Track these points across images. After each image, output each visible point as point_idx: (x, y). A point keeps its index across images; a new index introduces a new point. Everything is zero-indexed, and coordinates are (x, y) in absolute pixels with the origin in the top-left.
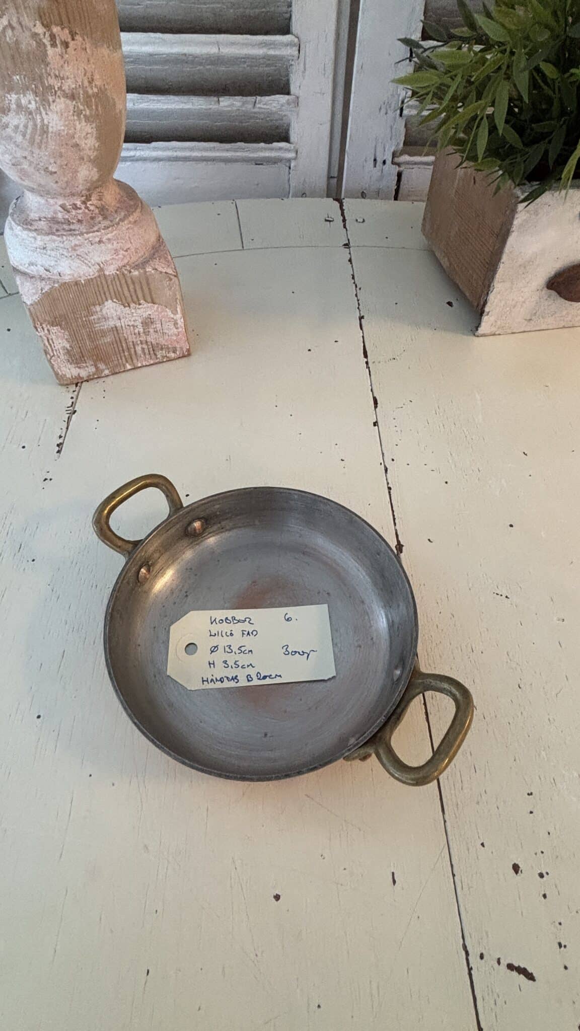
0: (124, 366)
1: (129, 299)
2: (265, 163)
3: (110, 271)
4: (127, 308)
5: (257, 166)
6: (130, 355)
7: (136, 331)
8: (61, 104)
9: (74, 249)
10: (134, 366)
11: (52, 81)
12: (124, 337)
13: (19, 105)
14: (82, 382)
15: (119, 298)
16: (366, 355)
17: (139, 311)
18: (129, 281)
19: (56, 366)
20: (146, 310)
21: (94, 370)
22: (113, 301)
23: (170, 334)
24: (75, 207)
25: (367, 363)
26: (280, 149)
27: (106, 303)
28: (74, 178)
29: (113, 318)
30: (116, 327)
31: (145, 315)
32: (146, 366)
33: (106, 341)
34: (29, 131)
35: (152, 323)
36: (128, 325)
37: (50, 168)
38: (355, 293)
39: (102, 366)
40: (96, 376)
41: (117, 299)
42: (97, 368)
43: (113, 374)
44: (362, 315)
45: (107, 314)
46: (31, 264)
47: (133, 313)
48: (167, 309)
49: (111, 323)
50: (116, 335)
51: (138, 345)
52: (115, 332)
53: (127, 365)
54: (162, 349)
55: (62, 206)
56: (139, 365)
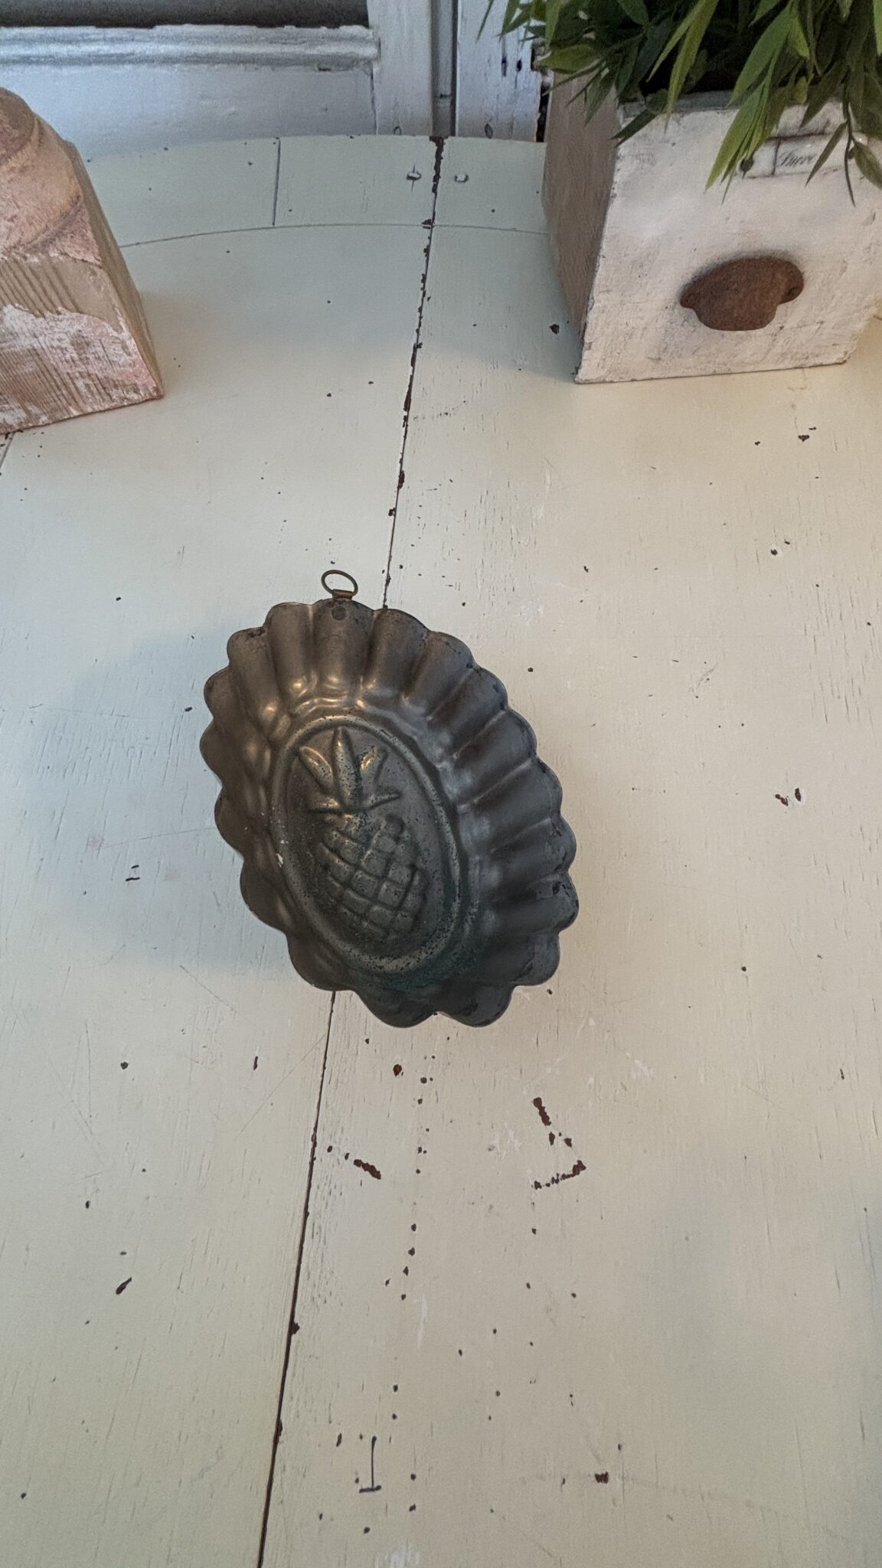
0: (69, 412)
1: (40, 305)
2: (333, 68)
4: (41, 319)
5: (322, 73)
6: (71, 394)
7: (68, 356)
10: (82, 410)
12: (52, 365)
14: (14, 432)
15: (21, 300)
16: (407, 407)
17: (63, 325)
18: (29, 273)
20: (71, 323)
21: (24, 415)
22: (13, 305)
23: (120, 363)
25: (406, 419)
26: (352, 39)
27: (5, 310)
29: (24, 333)
30: (34, 349)
31: (73, 331)
32: (100, 411)
33: (26, 371)
35: (88, 344)
36: (52, 347)
38: (419, 305)
39: (34, 409)
40: (30, 425)
41: (20, 303)
42: (28, 412)
43: (54, 423)
44: (420, 342)
45: (13, 327)
47: (51, 327)
48: (104, 323)
49: (25, 343)
50: (40, 363)
51: (77, 378)
52: (36, 358)
53: (71, 408)
54: (116, 386)
56: (90, 410)
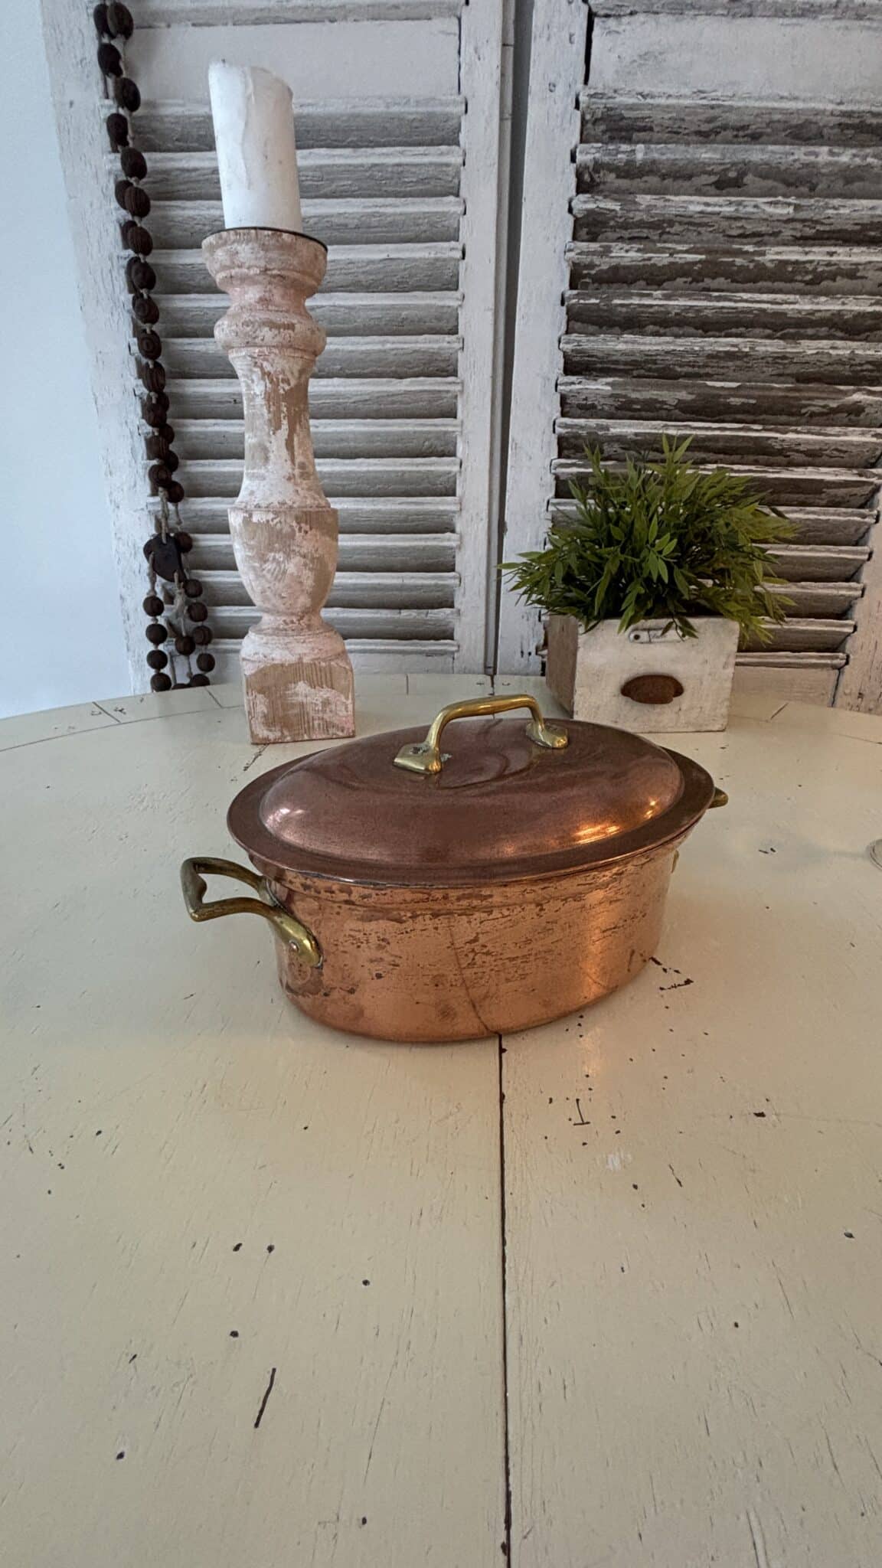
0: (303, 737)
1: (316, 683)
2: (433, 656)
3: (306, 660)
4: (313, 689)
5: (427, 657)
6: (309, 727)
7: (317, 709)
8: (297, 559)
9: (286, 644)
11: (294, 548)
12: (307, 712)
13: (274, 559)
14: (269, 743)
15: (309, 682)
18: (318, 670)
19: (253, 726)
20: (325, 693)
21: (279, 734)
22: (304, 683)
23: (341, 715)
24: (292, 622)
26: (445, 644)
27: (299, 684)
28: (296, 602)
29: (302, 695)
30: (303, 703)
33: (293, 713)
34: (276, 572)
36: (312, 703)
37: (283, 595)
39: (286, 733)
40: (280, 741)
41: (307, 682)
42: (283, 733)
43: (292, 741)
45: (298, 692)
46: (256, 654)
47: (316, 694)
48: (341, 695)
49: (300, 699)
50: (302, 710)
51: (316, 720)
52: (302, 707)
54: (333, 727)
55: (284, 621)
56: (314, 737)
